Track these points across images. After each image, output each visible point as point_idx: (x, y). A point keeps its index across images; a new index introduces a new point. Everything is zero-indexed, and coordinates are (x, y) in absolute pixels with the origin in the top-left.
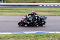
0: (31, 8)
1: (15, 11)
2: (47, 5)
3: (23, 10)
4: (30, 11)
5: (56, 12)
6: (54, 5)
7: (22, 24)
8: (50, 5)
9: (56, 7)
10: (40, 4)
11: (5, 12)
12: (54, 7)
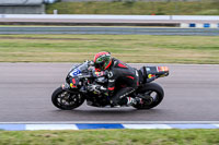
0: (148, 35)
1: (88, 43)
2: (207, 25)
3: (117, 43)
4: (143, 44)
10: (184, 20)
11: (53, 49)
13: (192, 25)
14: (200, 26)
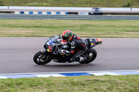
2: (31, 13)
5: (54, 27)
6: (49, 13)
7: (46, 58)
8: (40, 12)
9: (53, 17)
10: (17, 9)
12: (49, 16)
13: (22, 13)
14: (26, 13)
